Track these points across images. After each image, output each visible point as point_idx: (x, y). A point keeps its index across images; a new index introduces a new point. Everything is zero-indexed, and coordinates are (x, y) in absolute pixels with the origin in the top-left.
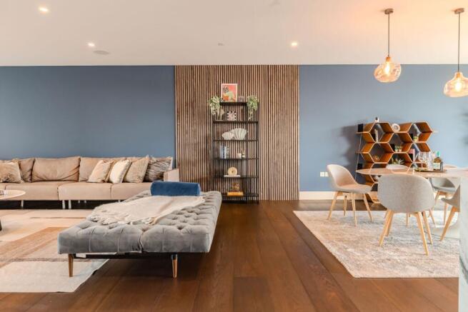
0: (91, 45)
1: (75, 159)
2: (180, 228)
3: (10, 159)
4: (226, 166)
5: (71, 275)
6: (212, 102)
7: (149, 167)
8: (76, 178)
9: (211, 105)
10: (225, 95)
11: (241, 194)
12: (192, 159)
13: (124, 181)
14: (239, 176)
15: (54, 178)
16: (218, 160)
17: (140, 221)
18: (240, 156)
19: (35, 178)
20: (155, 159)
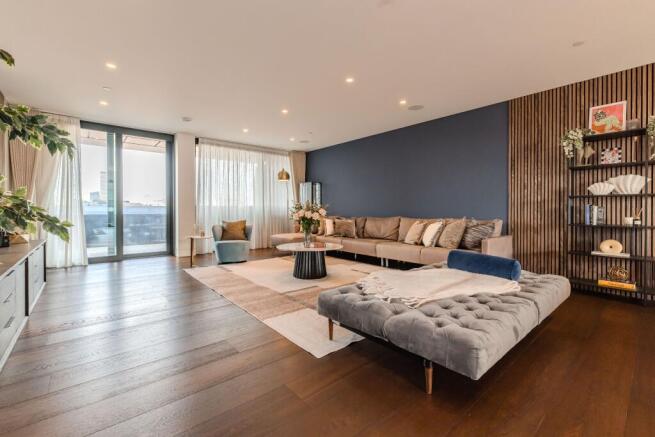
0: (403, 102)
1: (396, 219)
2: (440, 325)
3: (348, 217)
4: (597, 236)
5: (331, 338)
6: (567, 138)
7: (466, 231)
8: (396, 238)
9: (565, 144)
10: (597, 124)
11: (632, 287)
12: (535, 223)
13: (437, 245)
14: (628, 256)
15: (379, 235)
16: (583, 227)
17: (400, 299)
18: (629, 221)
19: (366, 235)
20: (475, 222)
